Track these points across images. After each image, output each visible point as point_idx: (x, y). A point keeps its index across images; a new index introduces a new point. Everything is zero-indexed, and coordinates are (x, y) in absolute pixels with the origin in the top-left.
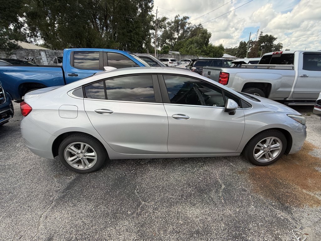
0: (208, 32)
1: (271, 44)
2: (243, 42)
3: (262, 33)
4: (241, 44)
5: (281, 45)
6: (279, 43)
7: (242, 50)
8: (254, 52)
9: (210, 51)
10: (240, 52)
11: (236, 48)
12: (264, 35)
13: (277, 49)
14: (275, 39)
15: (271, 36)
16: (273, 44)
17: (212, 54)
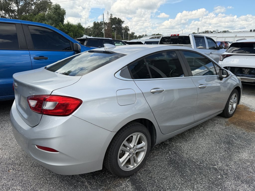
0: (61, 8)
1: (120, 26)
2: (96, 22)
3: (111, 15)
4: (95, 25)
5: (128, 28)
6: (126, 26)
7: (97, 31)
8: (109, 34)
9: (68, 30)
10: (96, 33)
11: (89, 28)
12: (113, 17)
13: (126, 31)
14: (123, 22)
15: (118, 18)
16: (121, 26)
17: (72, 33)
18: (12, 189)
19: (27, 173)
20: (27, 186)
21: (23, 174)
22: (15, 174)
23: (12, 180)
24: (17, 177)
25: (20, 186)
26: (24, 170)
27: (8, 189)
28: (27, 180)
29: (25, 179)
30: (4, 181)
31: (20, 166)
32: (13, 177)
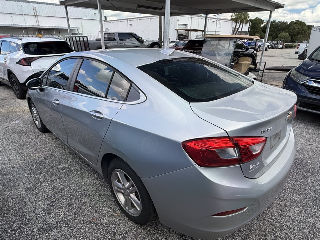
18: (295, 217)
19: (269, 216)
20: (282, 207)
21: (274, 221)
22: (280, 230)
23: (288, 226)
24: (281, 223)
25: (287, 213)
26: (268, 224)
27: (299, 222)
28: (276, 211)
29: (276, 213)
30: (296, 233)
31: (266, 234)
32: (284, 228)
